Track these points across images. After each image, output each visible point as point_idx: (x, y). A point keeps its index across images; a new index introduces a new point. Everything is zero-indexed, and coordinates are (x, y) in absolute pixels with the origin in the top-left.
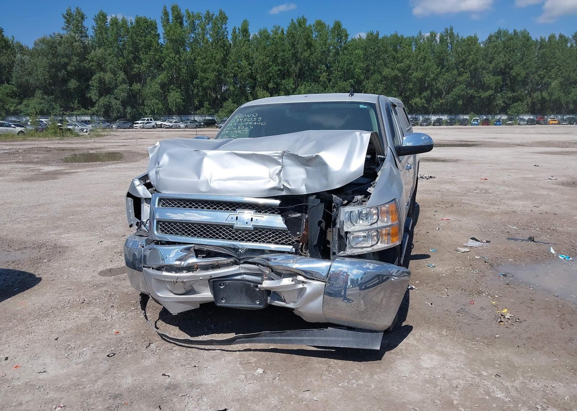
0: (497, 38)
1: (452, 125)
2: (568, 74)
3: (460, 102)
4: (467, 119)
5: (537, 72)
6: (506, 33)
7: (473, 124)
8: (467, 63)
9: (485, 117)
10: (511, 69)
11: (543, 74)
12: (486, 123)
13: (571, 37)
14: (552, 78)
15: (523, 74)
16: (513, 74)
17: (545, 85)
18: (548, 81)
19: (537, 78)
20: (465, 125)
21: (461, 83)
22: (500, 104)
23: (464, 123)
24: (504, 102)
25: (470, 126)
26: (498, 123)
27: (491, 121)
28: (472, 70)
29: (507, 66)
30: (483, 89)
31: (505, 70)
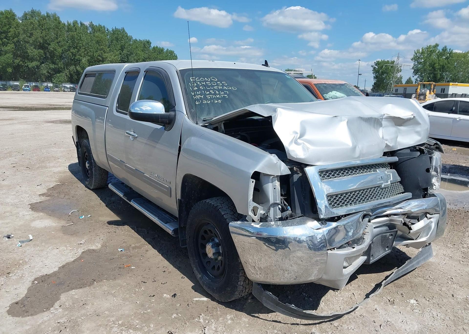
0: (32, 17)
1: (5, 90)
2: (92, 53)
3: (10, 70)
4: (18, 85)
5: (69, 50)
6: (39, 14)
7: (25, 89)
8: (9, 35)
9: (34, 84)
10: (49, 44)
11: (75, 52)
12: (36, 89)
13: (88, 26)
14: (82, 56)
15: (60, 50)
16: (51, 49)
17: (77, 61)
18: (79, 58)
19: (70, 54)
20: (18, 91)
21: (6, 53)
22: (45, 74)
23: (16, 88)
24: (48, 72)
25: (23, 92)
26: (47, 89)
27: (40, 87)
28: (15, 41)
29: (45, 41)
30: (28, 59)
31: (43, 44)
